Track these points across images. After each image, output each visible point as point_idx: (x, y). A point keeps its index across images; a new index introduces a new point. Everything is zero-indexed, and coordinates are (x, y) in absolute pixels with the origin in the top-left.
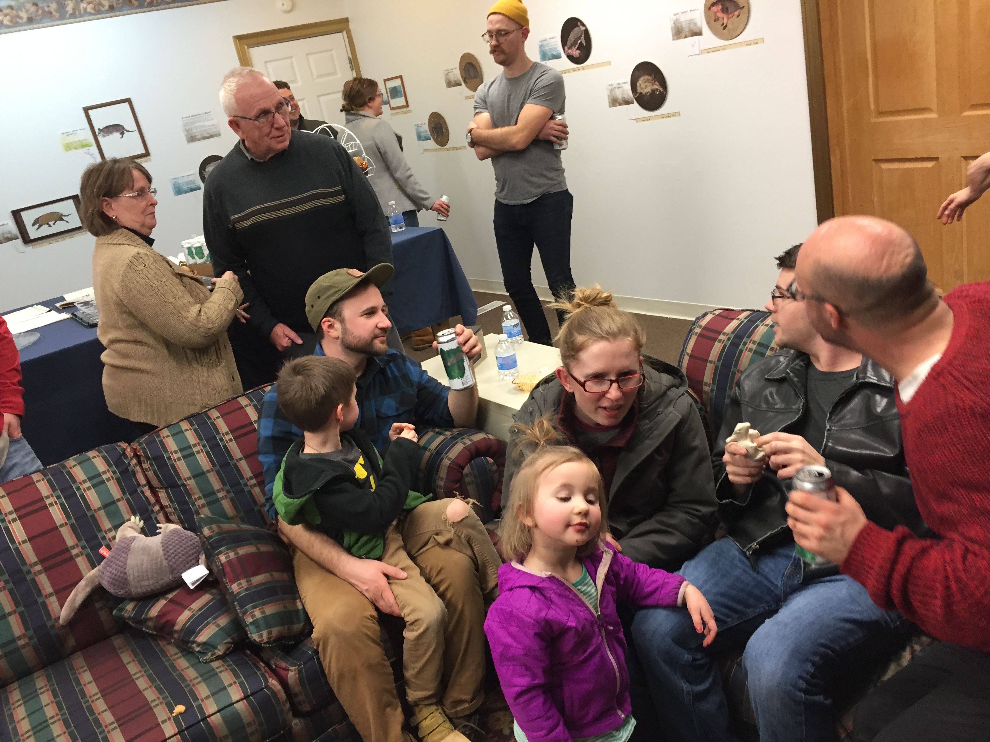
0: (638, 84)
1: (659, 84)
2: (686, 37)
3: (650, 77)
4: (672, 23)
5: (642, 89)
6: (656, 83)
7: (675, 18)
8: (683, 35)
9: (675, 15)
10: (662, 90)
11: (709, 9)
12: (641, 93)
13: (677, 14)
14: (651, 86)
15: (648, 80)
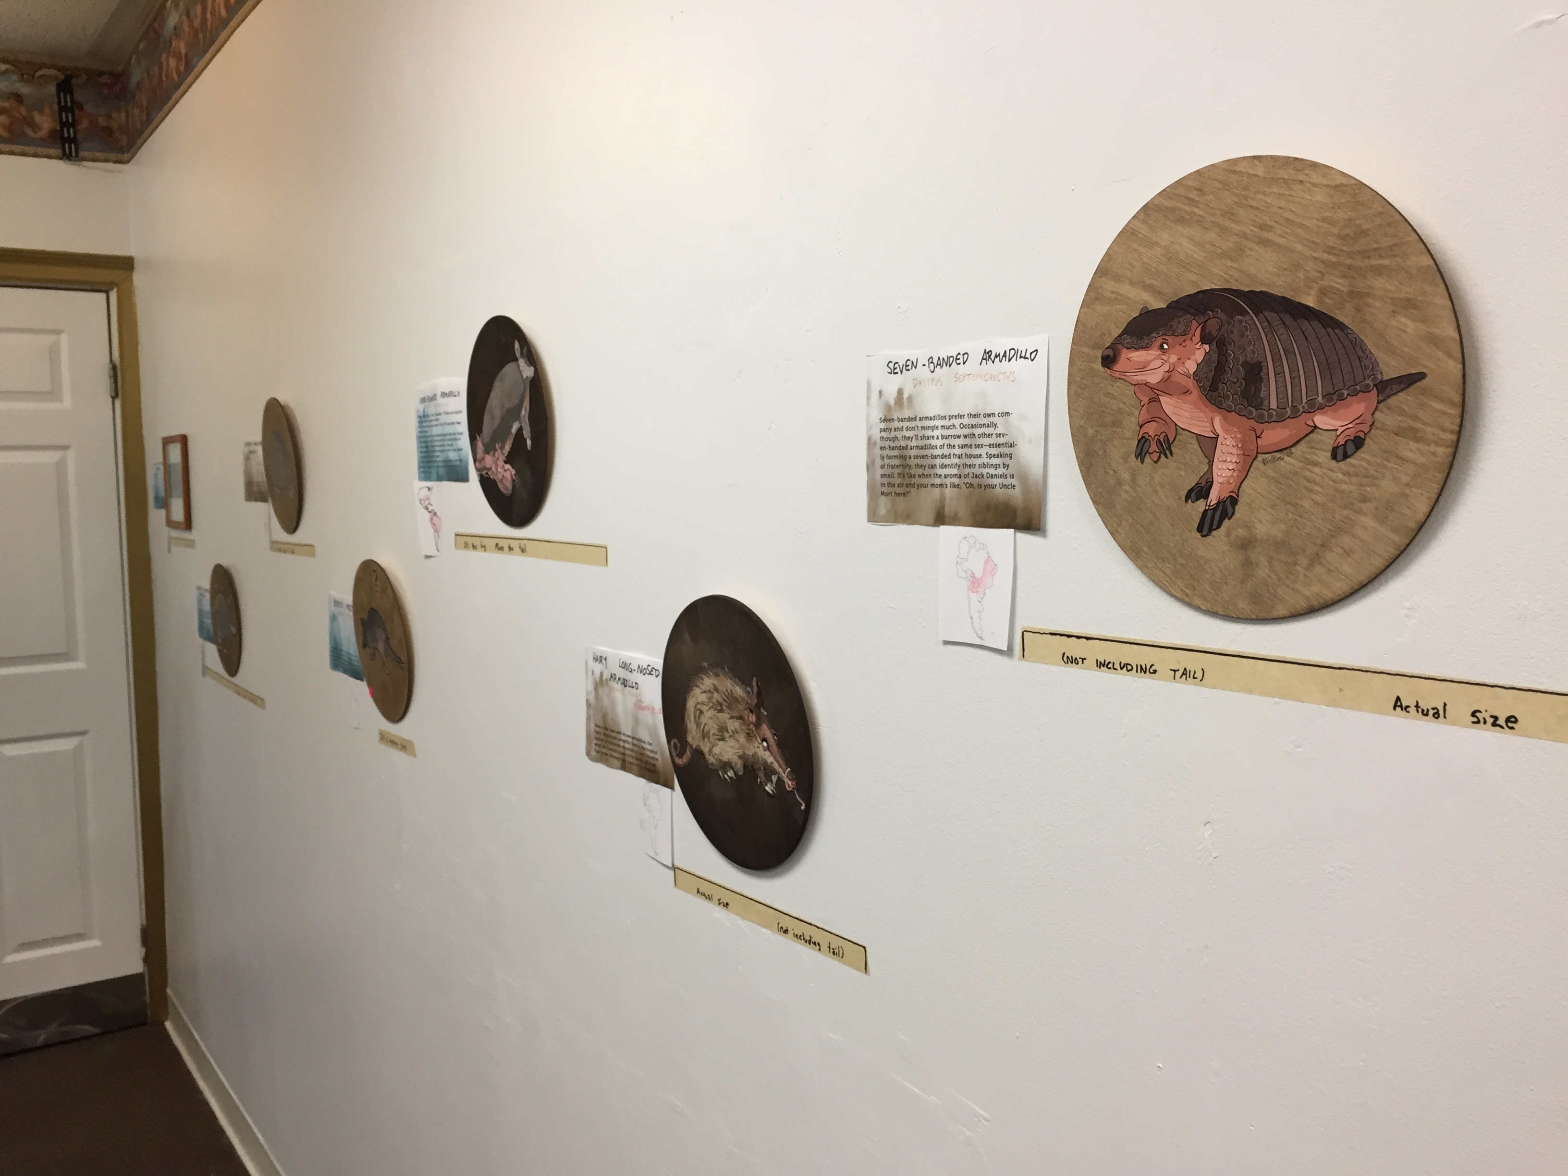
0: (691, 704)
1: (779, 744)
2: (940, 519)
3: (739, 691)
4: (877, 414)
5: (705, 735)
6: (766, 731)
7: (892, 385)
8: (928, 499)
9: (894, 369)
10: (789, 784)
11: (1109, 361)
12: (698, 753)
13: (910, 365)
14: (742, 738)
15: (731, 701)
